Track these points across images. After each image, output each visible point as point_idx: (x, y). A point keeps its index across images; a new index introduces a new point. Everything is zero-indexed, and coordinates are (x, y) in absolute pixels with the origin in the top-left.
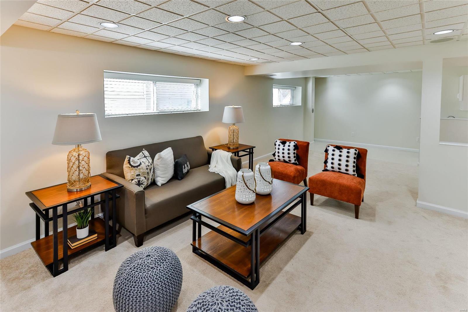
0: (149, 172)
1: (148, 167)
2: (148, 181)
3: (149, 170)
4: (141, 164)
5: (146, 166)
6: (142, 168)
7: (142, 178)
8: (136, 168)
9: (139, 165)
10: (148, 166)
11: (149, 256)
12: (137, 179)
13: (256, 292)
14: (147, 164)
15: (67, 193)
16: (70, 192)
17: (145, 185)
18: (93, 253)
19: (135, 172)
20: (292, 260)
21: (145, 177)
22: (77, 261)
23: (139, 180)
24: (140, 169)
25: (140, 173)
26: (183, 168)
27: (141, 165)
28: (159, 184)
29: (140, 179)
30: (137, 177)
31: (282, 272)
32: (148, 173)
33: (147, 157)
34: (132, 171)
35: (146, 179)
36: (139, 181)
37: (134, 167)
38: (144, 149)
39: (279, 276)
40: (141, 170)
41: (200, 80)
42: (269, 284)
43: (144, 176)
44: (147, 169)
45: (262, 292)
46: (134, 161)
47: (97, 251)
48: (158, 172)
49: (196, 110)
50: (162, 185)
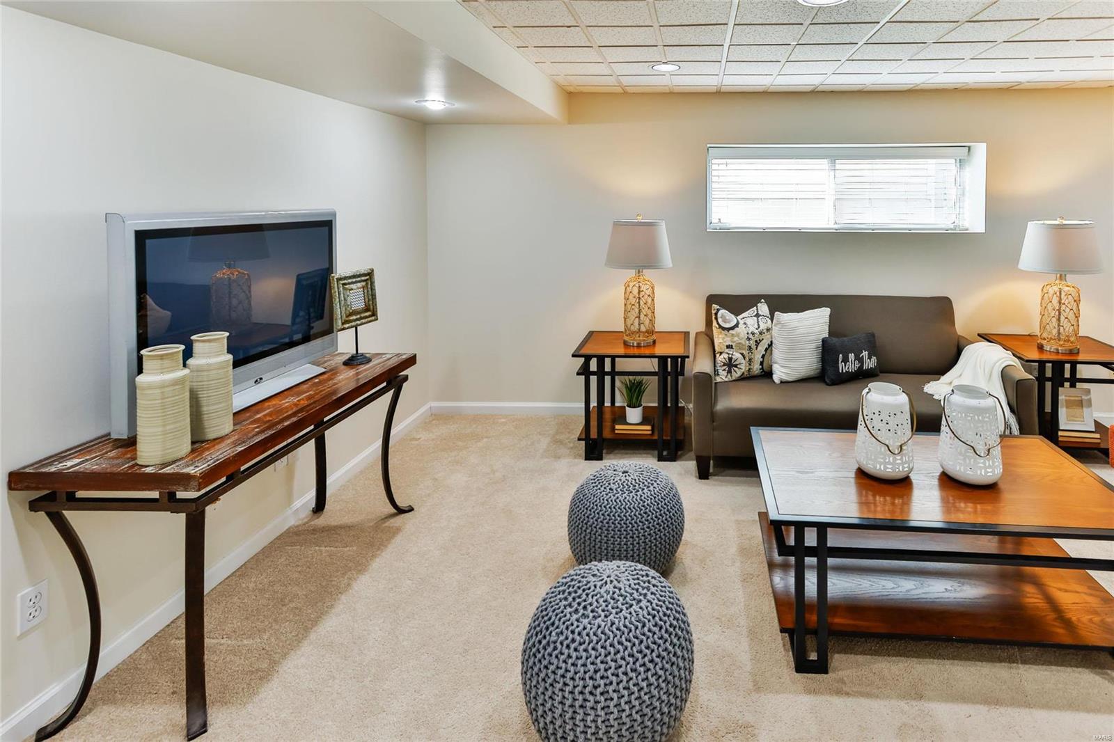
0: (754, 347)
1: (751, 336)
2: (750, 365)
3: (752, 343)
4: (737, 325)
5: (748, 333)
6: (738, 335)
7: (737, 355)
8: (726, 332)
9: (733, 328)
10: (753, 334)
11: (627, 472)
12: (727, 353)
13: (799, 680)
14: (752, 329)
15: (622, 345)
16: (626, 344)
17: (743, 371)
18: (644, 455)
19: (725, 340)
20: (983, 709)
21: (742, 354)
22: (619, 455)
23: (730, 356)
24: (733, 335)
25: (734, 344)
26: (840, 360)
27: (736, 329)
28: (776, 378)
29: (732, 354)
30: (727, 350)
31: (914, 703)
32: (750, 348)
33: (760, 315)
34: (720, 336)
35: (744, 358)
36: (730, 359)
37: (724, 329)
38: (763, 300)
39: (894, 702)
40: (736, 339)
41: (969, 147)
42: (847, 694)
43: (740, 351)
44: (749, 339)
45: (810, 691)
46: (725, 317)
47: (649, 456)
48: (777, 354)
49: (951, 229)
50: (781, 382)
